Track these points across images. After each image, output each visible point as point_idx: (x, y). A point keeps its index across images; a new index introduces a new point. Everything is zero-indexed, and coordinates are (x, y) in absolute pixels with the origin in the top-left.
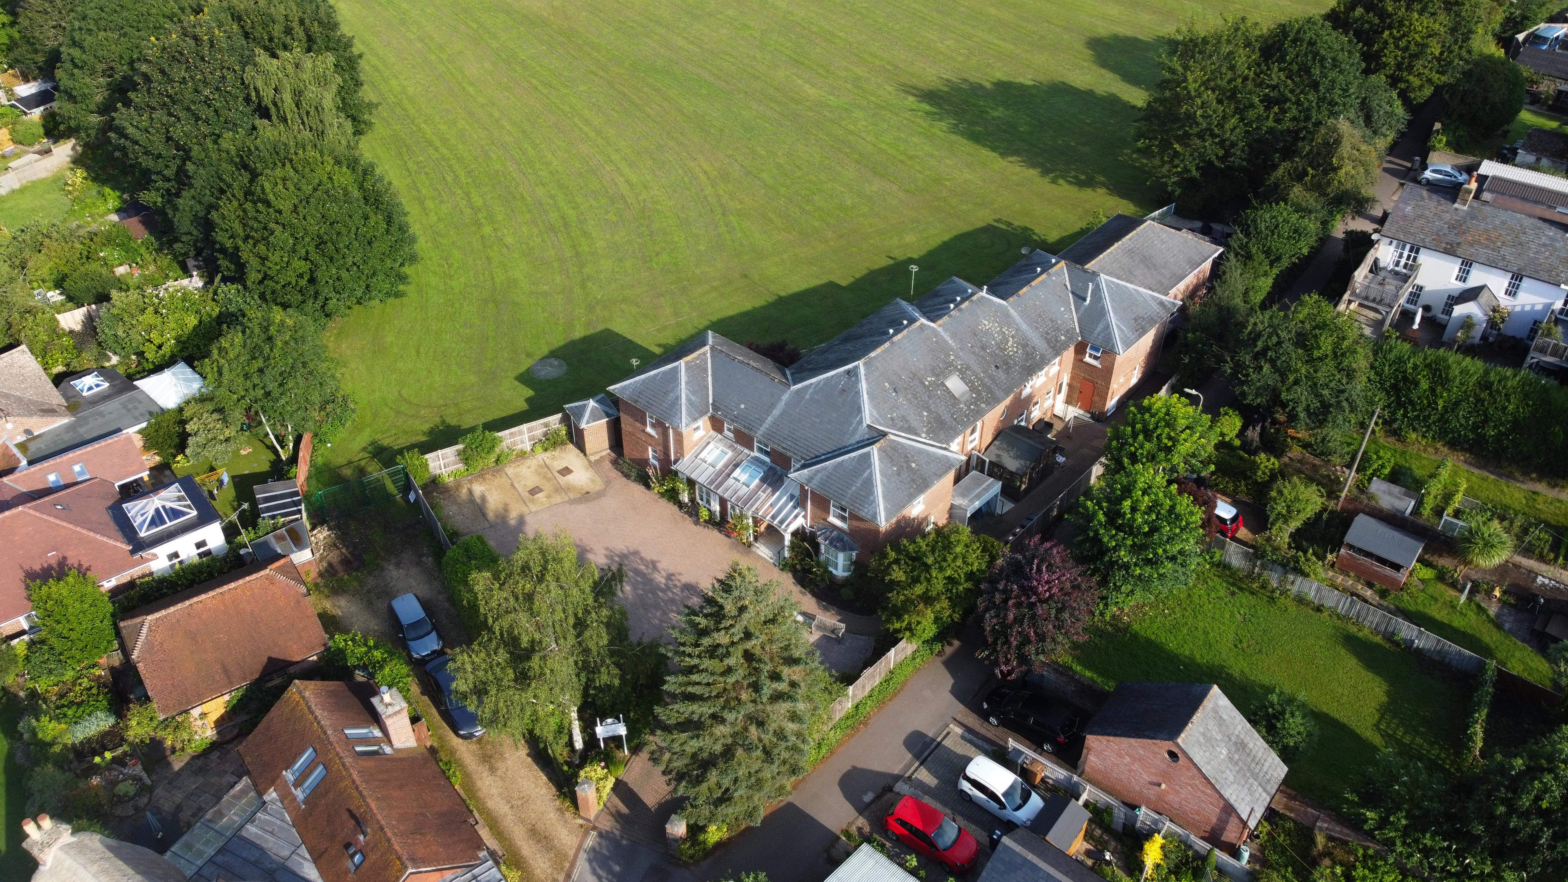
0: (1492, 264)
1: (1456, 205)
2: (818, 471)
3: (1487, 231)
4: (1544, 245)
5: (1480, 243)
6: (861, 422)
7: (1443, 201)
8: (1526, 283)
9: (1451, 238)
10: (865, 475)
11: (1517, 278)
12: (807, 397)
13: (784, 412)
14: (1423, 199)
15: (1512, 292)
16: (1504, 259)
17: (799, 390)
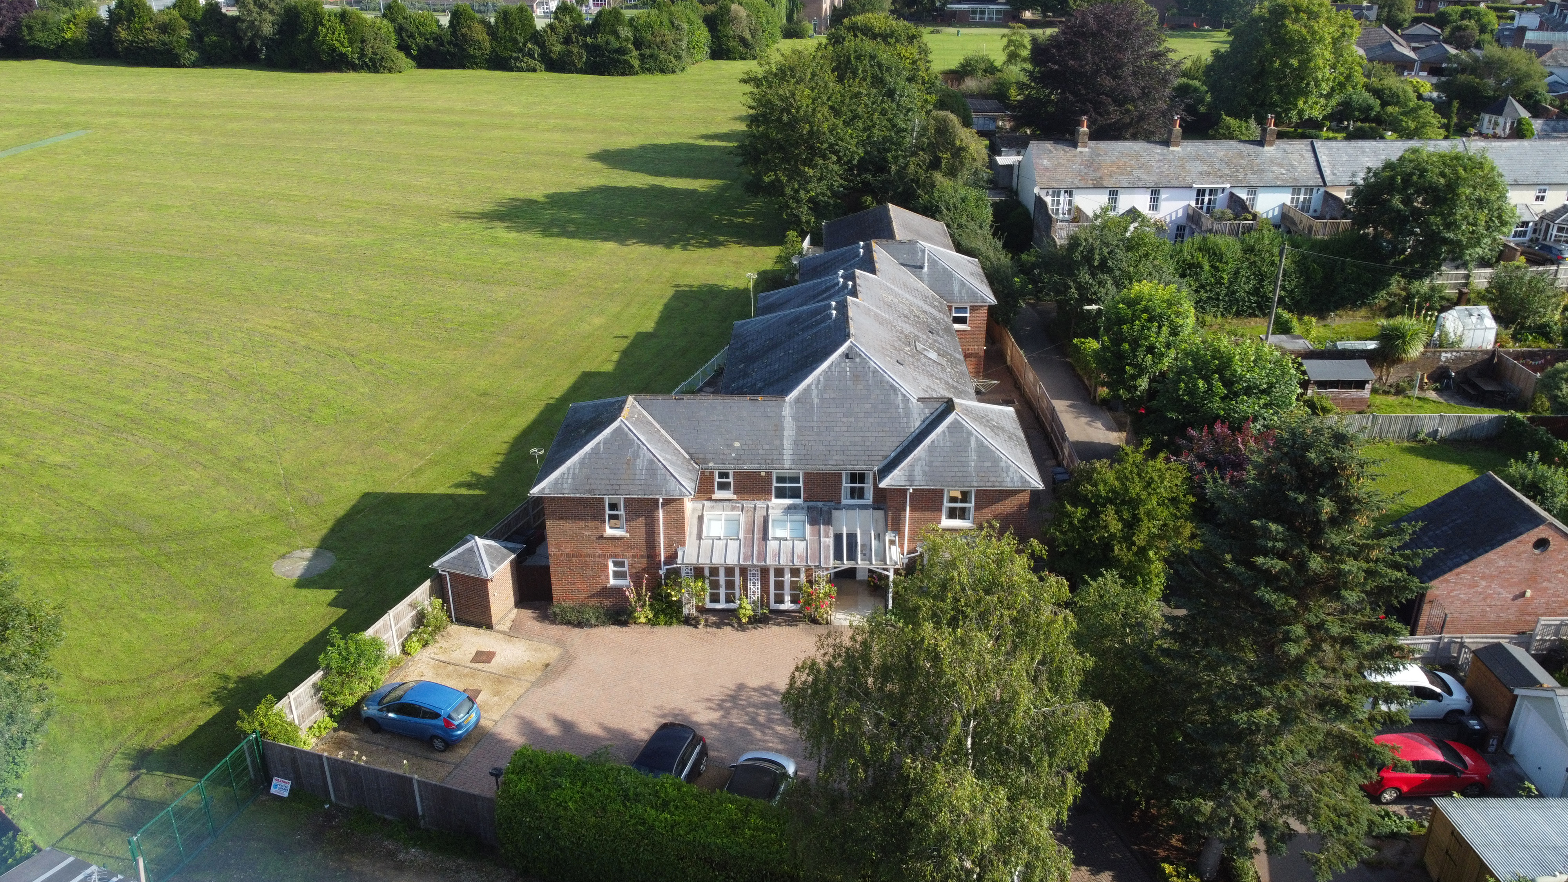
0: (1133, 187)
1: (1079, 149)
2: (912, 466)
3: (1113, 162)
4: (1160, 161)
5: (1115, 173)
6: (906, 399)
7: (1067, 149)
8: (1164, 195)
9: (1092, 175)
10: (973, 444)
11: (1155, 193)
12: (816, 400)
13: (800, 430)
14: (1051, 152)
15: (1154, 207)
16: (1140, 179)
17: (798, 400)
